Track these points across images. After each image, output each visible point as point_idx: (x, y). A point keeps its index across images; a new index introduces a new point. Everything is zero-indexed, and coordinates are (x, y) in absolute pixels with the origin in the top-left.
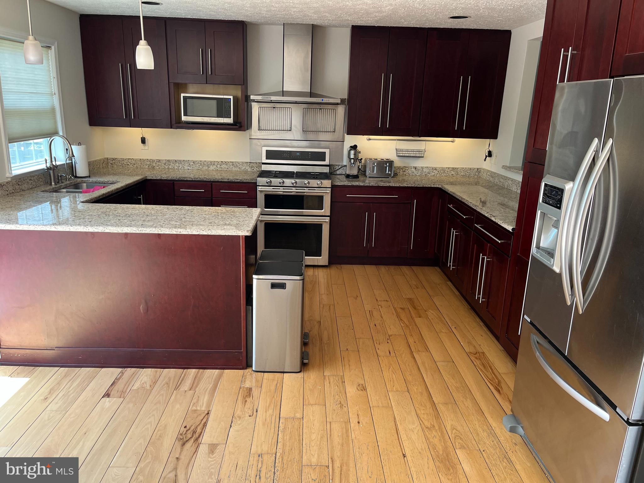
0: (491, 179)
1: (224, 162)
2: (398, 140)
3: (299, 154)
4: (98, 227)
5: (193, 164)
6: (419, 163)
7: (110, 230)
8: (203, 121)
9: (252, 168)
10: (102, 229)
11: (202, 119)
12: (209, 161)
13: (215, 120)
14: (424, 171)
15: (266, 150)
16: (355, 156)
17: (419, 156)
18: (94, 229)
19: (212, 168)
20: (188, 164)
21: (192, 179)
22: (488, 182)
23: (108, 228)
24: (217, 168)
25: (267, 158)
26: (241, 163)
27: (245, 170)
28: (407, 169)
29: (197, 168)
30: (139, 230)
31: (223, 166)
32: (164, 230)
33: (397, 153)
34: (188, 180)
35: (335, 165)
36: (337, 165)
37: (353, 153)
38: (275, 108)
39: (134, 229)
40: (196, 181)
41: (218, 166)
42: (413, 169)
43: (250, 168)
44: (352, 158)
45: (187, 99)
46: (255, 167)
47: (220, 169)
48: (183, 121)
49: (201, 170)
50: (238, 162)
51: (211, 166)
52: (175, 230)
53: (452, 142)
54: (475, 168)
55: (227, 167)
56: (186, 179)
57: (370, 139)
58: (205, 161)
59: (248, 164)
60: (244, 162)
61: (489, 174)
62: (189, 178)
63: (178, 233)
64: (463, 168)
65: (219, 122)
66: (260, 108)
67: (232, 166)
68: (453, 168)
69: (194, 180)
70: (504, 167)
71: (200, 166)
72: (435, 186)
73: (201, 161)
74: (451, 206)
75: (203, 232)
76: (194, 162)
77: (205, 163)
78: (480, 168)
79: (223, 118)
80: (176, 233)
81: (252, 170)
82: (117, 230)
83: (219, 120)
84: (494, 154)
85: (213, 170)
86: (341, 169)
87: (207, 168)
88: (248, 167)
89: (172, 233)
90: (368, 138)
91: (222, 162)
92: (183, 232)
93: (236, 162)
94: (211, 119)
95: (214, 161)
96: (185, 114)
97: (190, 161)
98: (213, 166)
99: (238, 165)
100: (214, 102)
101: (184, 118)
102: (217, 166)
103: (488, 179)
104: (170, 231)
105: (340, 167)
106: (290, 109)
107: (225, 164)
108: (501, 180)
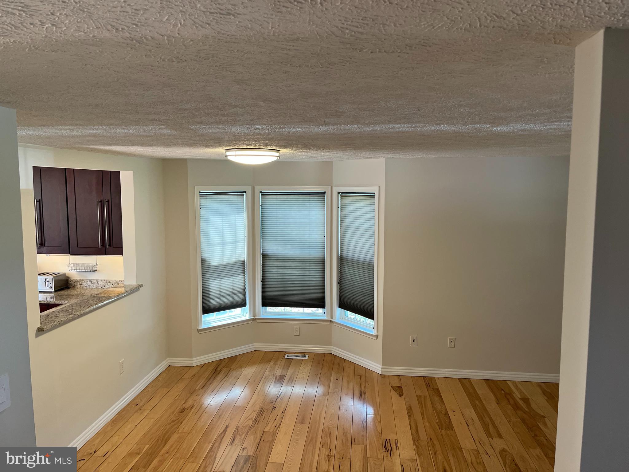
6: (94, 277)
14: (99, 284)
28: (83, 282)
42: (89, 282)
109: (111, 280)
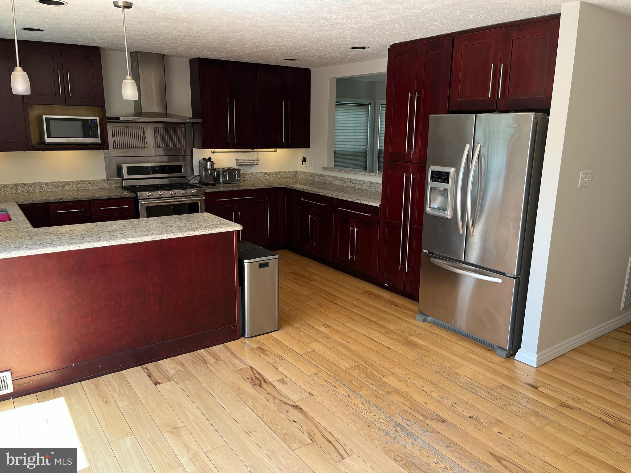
0: (310, 178)
1: (80, 182)
2: (237, 152)
3: (158, 168)
4: (120, 240)
5: (45, 186)
6: (254, 170)
7: (131, 241)
8: (69, 142)
9: (110, 185)
10: (124, 242)
11: (67, 139)
12: (63, 182)
13: (82, 140)
14: (259, 176)
15: (127, 167)
16: (211, 167)
17: (253, 164)
18: (117, 242)
19: (67, 188)
20: (40, 186)
21: (69, 199)
22: (307, 180)
23: (129, 240)
24: (73, 188)
25: (129, 174)
26: (98, 181)
27: (103, 188)
28: (246, 175)
29: (50, 189)
30: (157, 237)
31: (79, 186)
32: (178, 234)
33: (236, 163)
34: (65, 201)
35: (188, 176)
36: (189, 176)
37: (210, 164)
38: (128, 127)
39: (153, 237)
40: (73, 201)
41: (74, 186)
42: (250, 175)
43: (108, 185)
44: (209, 168)
45: (50, 121)
46: (113, 183)
47: (76, 189)
48: (47, 142)
49: (55, 191)
50: (95, 180)
51: (66, 187)
52: (186, 233)
53: (275, 151)
54: (293, 171)
55: (83, 186)
56: (62, 201)
57: (214, 152)
58: (59, 182)
59: (106, 181)
60: (101, 180)
61: (306, 174)
62: (66, 199)
63: (189, 235)
64: (285, 172)
65: (86, 142)
66: (113, 128)
67: (89, 185)
68: (278, 172)
69: (71, 200)
70: (323, 168)
71: (54, 188)
72: (280, 186)
73: (54, 182)
74: (302, 199)
75: (208, 231)
76: (46, 184)
77: (59, 184)
78: (296, 171)
79: (90, 139)
80: (187, 236)
81: (110, 187)
82: (137, 240)
83: (86, 140)
84: (308, 159)
85: (68, 190)
86: (193, 179)
87: (61, 189)
88: (106, 184)
89: (184, 236)
90: (212, 151)
91: (78, 181)
92: (193, 233)
93: (92, 180)
94: (77, 140)
95: (69, 182)
96: (49, 136)
97: (41, 183)
98: (69, 186)
99: (95, 183)
100: (80, 123)
101: (48, 140)
102: (72, 186)
103: (307, 178)
104: (183, 234)
105: (192, 177)
106: (143, 128)
107: (82, 183)
108: (322, 178)
109: (268, 172)
